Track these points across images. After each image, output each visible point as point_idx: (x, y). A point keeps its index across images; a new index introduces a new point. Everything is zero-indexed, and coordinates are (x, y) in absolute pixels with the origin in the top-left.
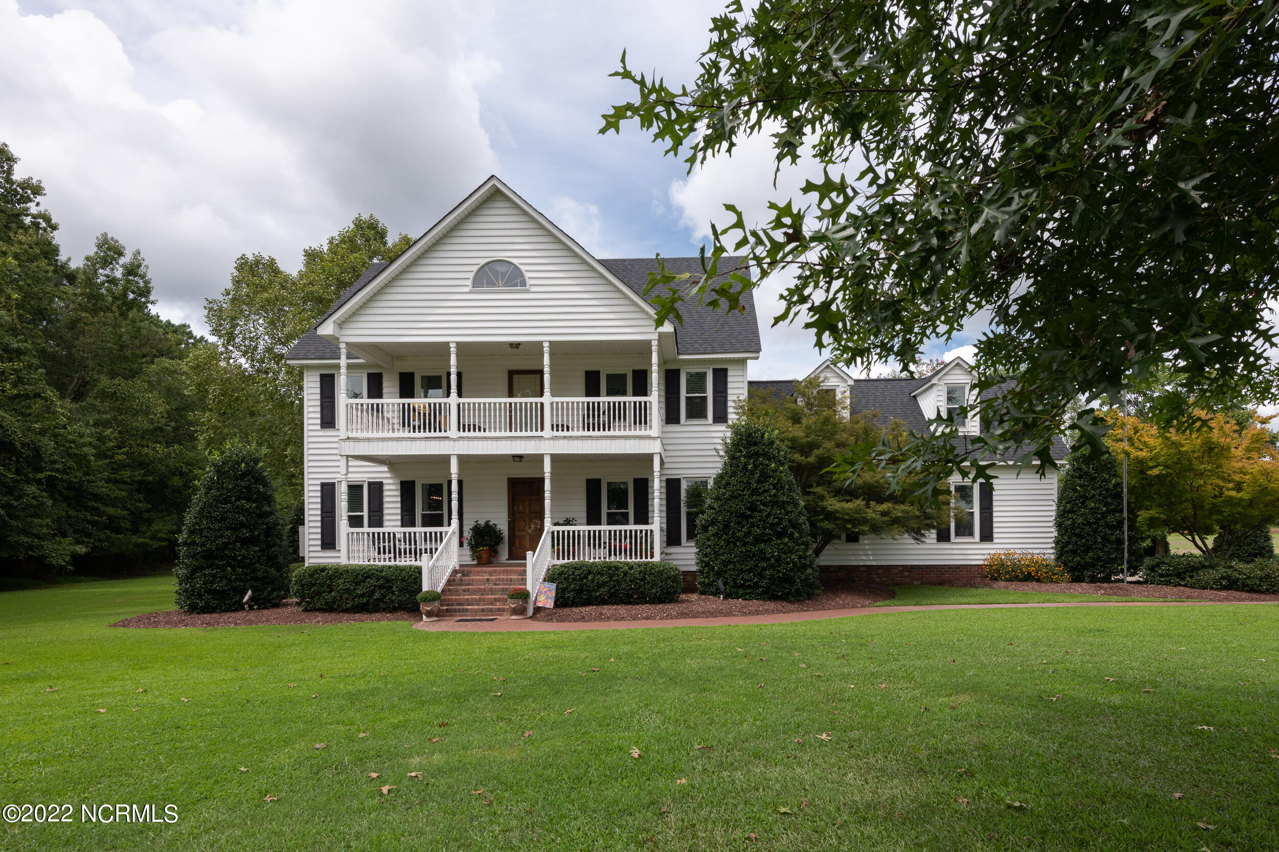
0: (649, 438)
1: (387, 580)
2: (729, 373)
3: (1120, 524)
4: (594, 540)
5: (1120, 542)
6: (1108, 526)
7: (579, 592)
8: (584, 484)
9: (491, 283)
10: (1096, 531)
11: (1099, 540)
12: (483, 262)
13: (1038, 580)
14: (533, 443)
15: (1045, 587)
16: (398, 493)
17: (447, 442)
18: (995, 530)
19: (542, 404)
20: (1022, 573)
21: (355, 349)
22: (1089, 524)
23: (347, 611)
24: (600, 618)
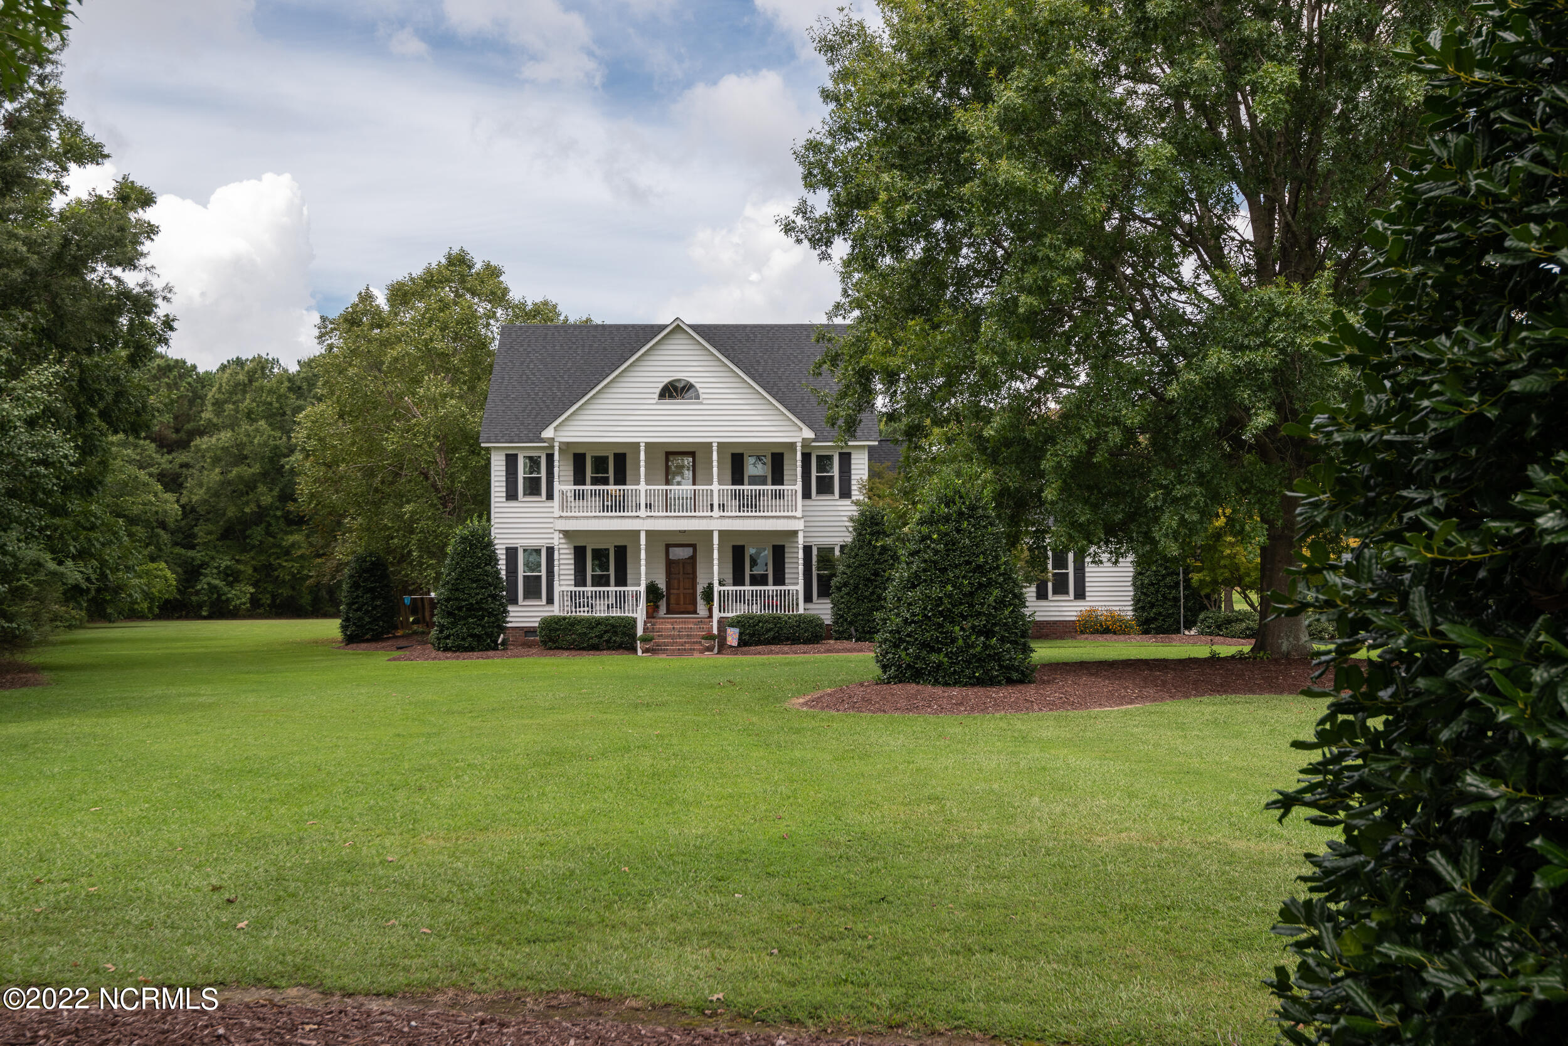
0: (794, 517)
1: (613, 626)
2: (853, 456)
3: (1177, 584)
4: (739, 598)
5: (1176, 599)
6: (1166, 586)
7: (752, 635)
8: (730, 550)
9: (671, 397)
10: (1157, 591)
11: (1160, 597)
12: (667, 380)
13: (1115, 633)
14: (705, 521)
15: (1122, 637)
16: (572, 556)
17: (638, 520)
18: (1087, 589)
19: (712, 491)
20: (1101, 625)
21: (566, 447)
22: (1153, 584)
23: (583, 649)
24: (771, 652)
